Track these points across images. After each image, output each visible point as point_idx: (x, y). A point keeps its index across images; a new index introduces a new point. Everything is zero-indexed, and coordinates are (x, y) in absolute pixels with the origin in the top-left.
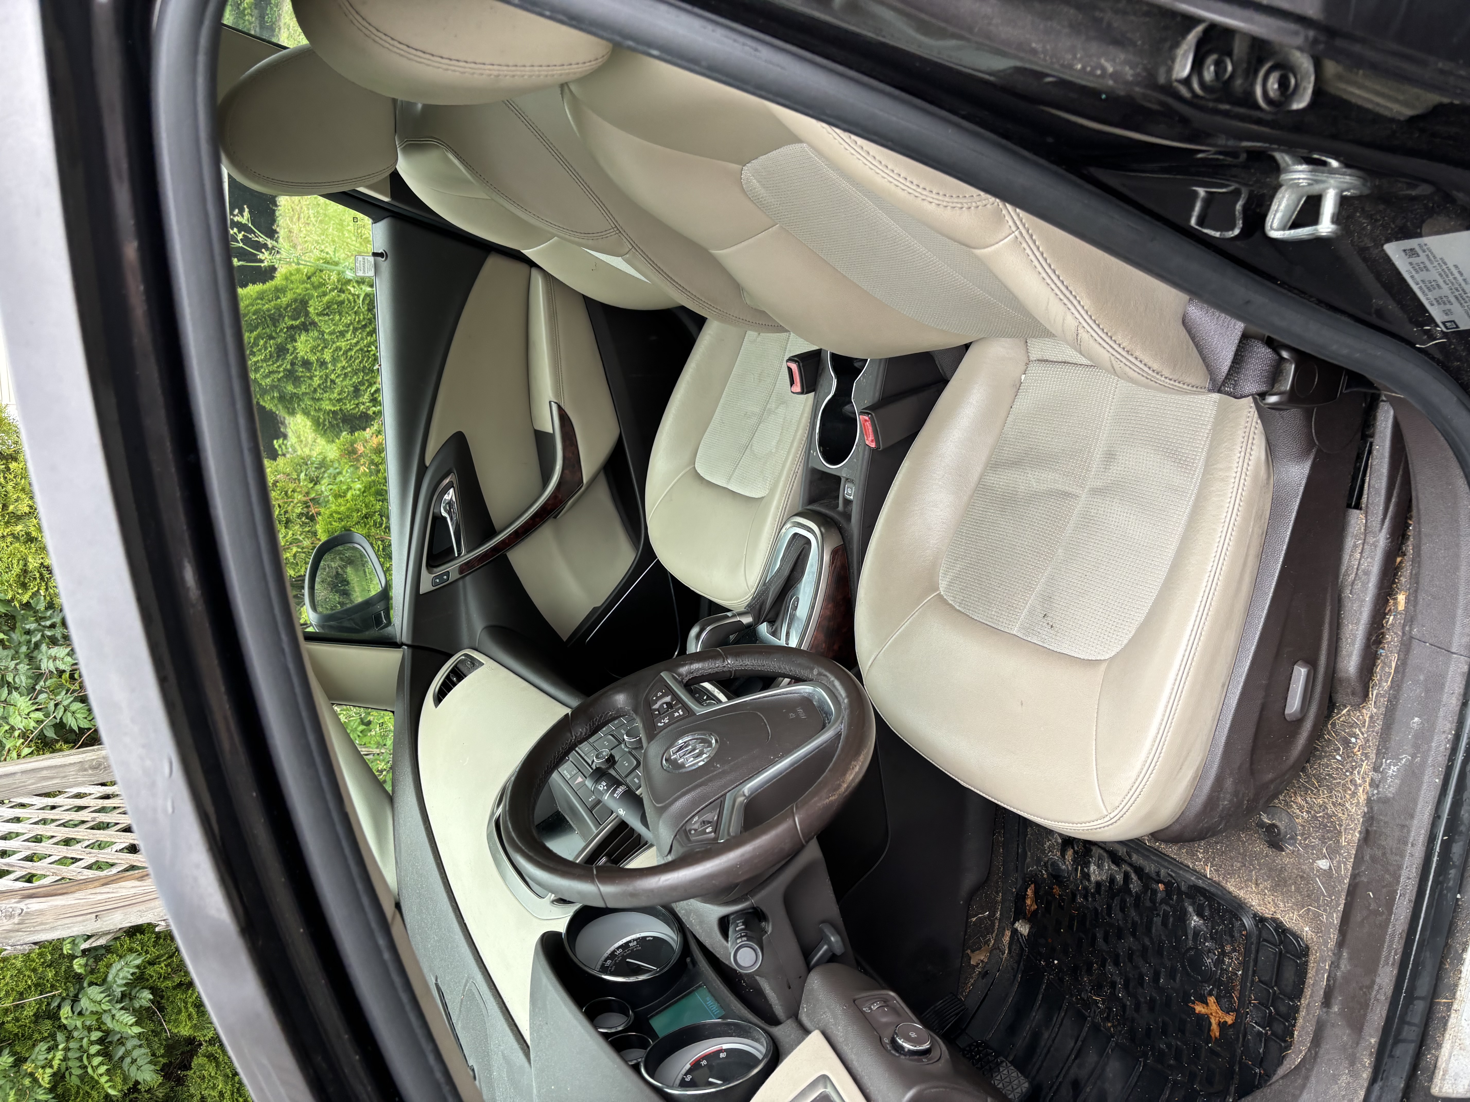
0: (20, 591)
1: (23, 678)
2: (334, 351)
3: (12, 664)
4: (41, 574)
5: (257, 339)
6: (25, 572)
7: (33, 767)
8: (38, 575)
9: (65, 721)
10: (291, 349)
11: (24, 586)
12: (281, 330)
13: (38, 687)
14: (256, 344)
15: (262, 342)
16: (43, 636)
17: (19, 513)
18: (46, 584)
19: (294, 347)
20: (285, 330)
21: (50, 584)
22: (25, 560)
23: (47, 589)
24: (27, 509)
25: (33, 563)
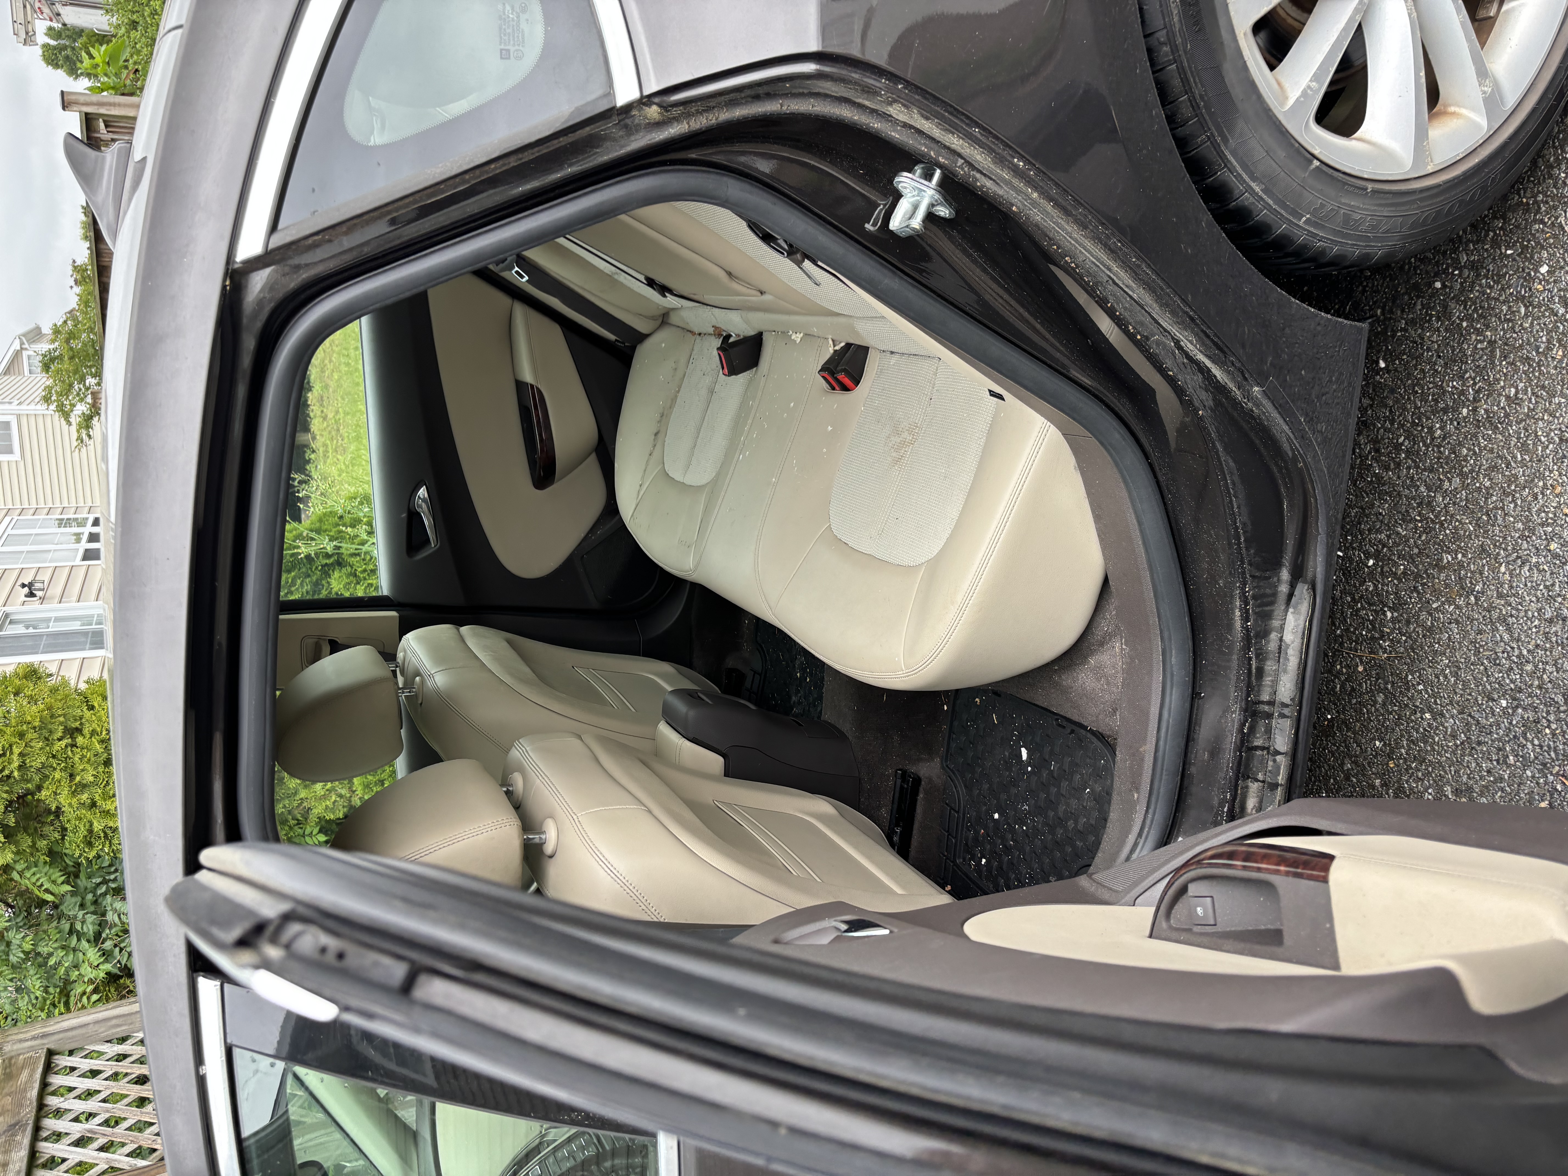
0: (87, 850)
1: (91, 927)
2: (366, 587)
3: (80, 914)
4: (105, 833)
5: (294, 580)
6: (91, 831)
7: (104, 1017)
8: (102, 835)
9: (129, 966)
10: (326, 585)
11: (90, 844)
12: (317, 568)
13: (104, 935)
14: (293, 583)
15: (299, 581)
16: (108, 888)
17: (84, 782)
18: (110, 842)
19: (328, 582)
20: (320, 568)
21: (113, 841)
22: (91, 825)
23: (110, 847)
24: (91, 779)
25: (97, 826)
